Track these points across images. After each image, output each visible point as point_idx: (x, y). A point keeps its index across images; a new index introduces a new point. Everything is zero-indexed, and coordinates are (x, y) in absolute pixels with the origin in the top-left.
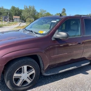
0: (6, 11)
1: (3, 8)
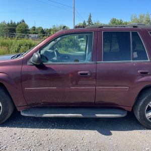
1: (98, 23)
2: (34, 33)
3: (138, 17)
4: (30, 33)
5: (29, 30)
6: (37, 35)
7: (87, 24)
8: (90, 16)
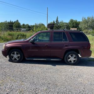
0: (65, 24)
1: (62, 22)
2: (23, 28)
3: (87, 19)
4: (21, 28)
5: (21, 26)
6: (25, 29)
7: (56, 22)
8: (57, 18)
